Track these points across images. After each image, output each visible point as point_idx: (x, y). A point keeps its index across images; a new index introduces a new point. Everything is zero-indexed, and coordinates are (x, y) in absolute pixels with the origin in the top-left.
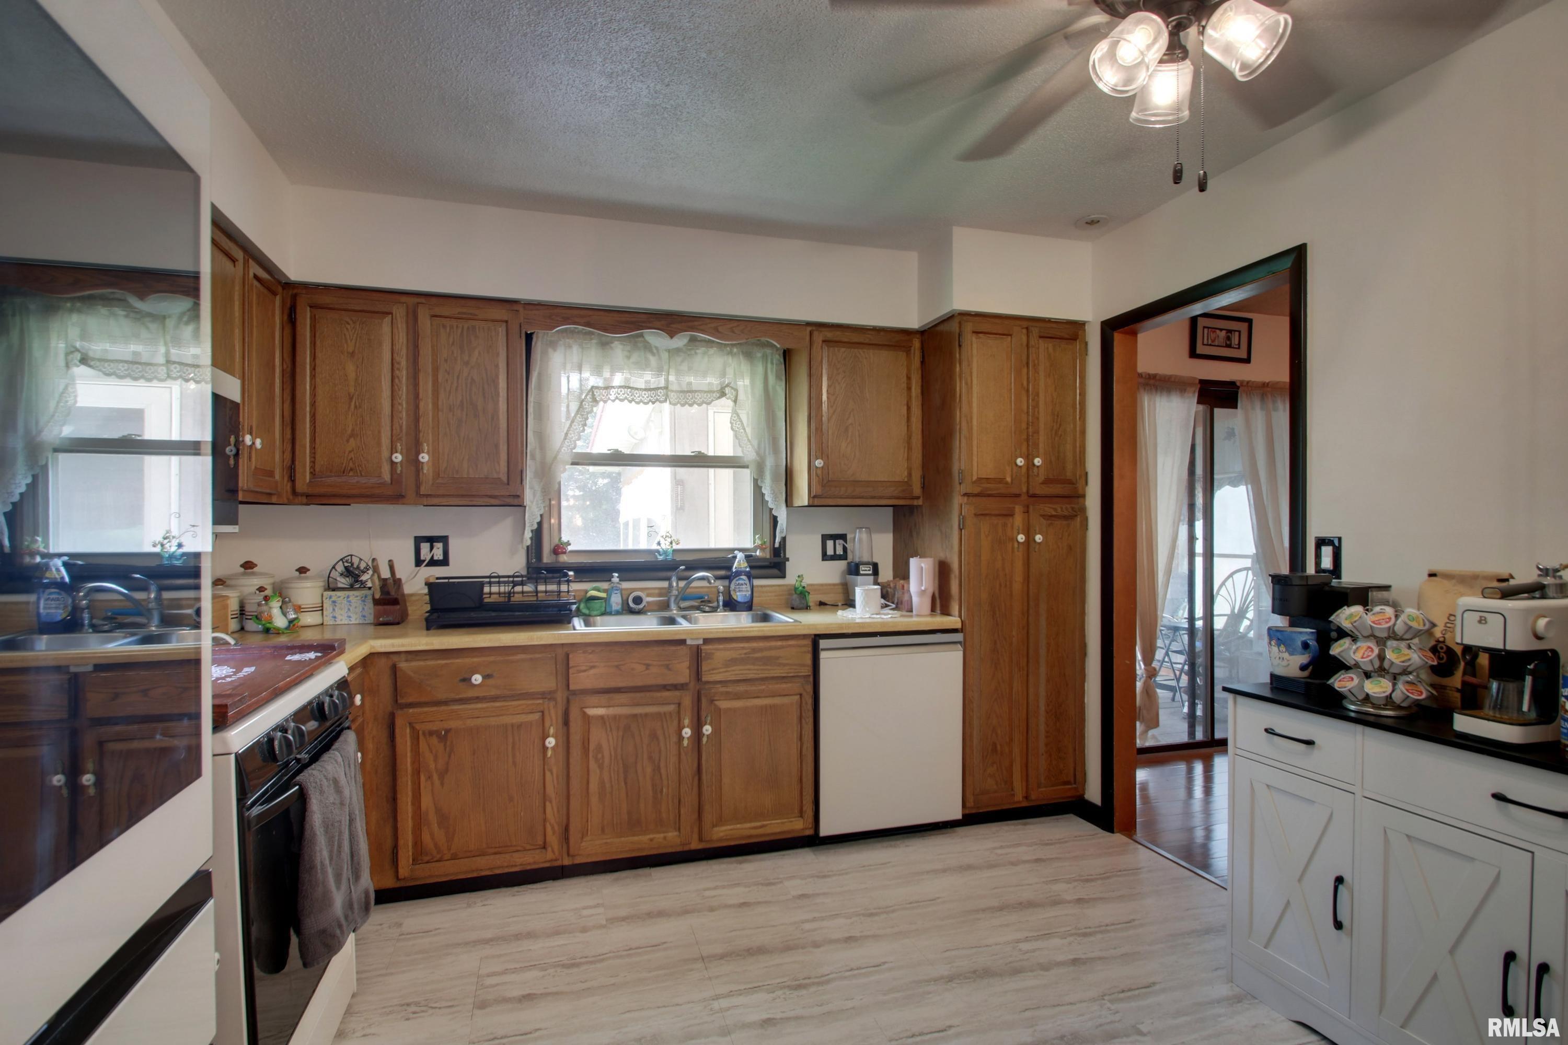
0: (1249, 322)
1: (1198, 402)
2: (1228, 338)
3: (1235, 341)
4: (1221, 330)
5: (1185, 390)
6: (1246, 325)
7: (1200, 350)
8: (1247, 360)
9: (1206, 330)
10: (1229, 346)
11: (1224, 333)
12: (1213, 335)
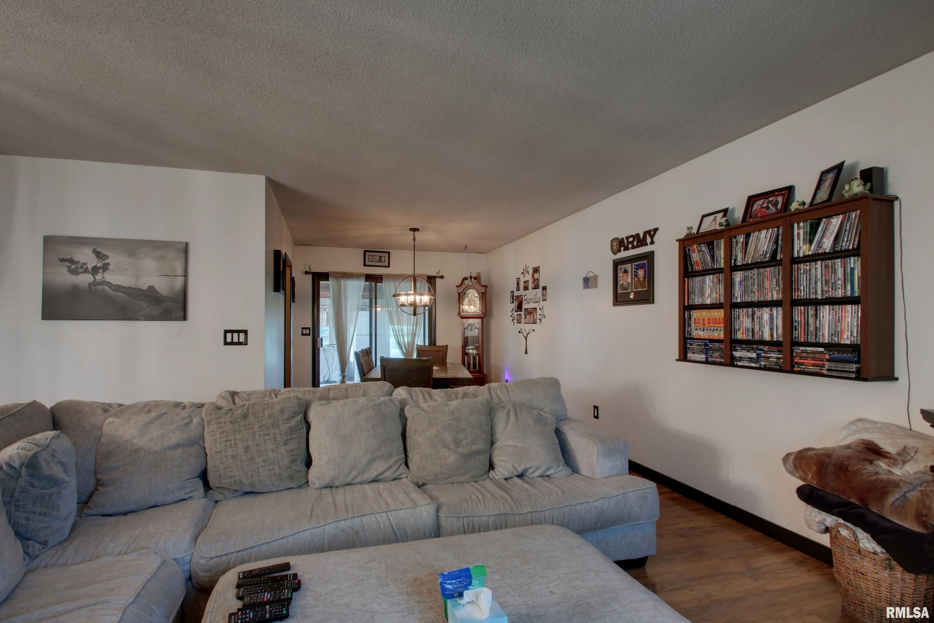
0: (389, 253)
1: (365, 281)
2: (380, 259)
3: (383, 259)
4: (377, 256)
5: (360, 278)
6: (387, 254)
7: (367, 263)
8: (389, 266)
9: (370, 257)
10: (381, 262)
11: (378, 257)
12: (373, 258)
